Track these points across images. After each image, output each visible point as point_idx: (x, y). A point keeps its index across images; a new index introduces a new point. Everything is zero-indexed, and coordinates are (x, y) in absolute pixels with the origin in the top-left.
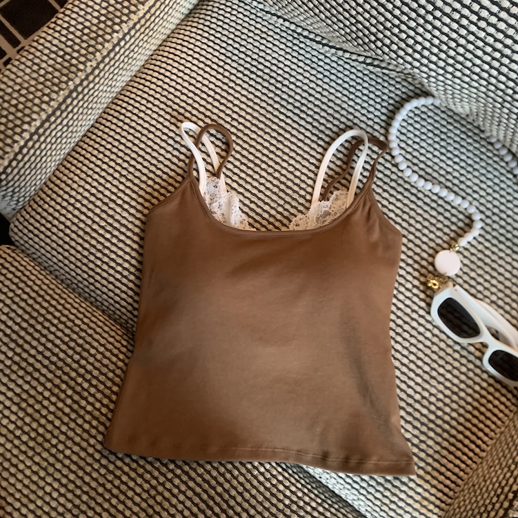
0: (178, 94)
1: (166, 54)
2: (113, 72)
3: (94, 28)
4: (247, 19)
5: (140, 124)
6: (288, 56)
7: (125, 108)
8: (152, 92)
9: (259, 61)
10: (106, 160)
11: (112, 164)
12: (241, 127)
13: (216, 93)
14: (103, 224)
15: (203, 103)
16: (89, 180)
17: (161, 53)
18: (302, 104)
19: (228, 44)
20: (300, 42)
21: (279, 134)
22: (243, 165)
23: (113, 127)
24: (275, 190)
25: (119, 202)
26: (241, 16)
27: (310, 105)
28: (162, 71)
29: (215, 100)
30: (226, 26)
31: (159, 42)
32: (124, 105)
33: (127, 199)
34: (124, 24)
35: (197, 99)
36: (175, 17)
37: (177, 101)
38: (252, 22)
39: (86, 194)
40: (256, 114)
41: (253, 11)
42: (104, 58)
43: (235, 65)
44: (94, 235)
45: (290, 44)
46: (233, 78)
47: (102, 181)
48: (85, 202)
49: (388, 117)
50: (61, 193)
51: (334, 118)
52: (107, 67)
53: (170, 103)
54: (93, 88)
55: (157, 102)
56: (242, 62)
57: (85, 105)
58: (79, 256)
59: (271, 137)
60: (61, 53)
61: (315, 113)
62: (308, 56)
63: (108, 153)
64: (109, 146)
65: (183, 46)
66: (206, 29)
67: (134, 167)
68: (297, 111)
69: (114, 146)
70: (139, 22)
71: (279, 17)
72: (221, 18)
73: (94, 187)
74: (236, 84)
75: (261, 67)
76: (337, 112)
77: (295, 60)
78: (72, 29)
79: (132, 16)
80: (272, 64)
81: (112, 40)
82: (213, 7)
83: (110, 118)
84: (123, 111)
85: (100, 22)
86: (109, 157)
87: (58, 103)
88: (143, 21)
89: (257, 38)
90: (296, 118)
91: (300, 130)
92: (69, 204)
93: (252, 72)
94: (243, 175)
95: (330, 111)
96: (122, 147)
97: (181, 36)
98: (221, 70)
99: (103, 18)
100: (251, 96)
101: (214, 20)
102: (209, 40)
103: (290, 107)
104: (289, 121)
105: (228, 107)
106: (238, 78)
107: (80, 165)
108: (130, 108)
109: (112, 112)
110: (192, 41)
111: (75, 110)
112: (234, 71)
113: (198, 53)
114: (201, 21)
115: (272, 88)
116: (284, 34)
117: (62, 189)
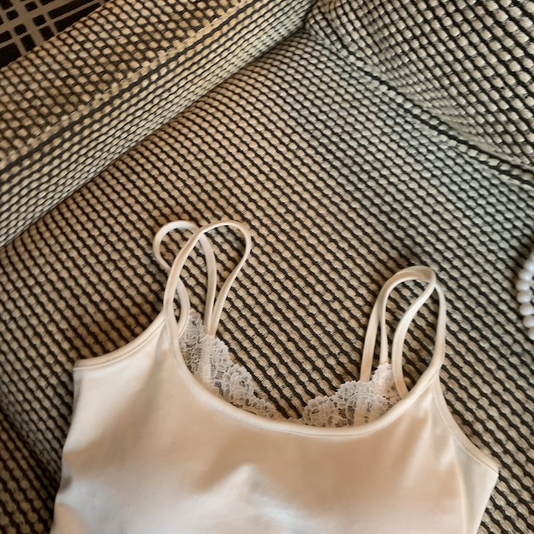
0: (219, 161)
1: (216, 104)
2: (133, 113)
3: (119, 50)
4: (336, 78)
5: (155, 192)
6: (385, 139)
7: (142, 166)
8: (183, 151)
9: (343, 137)
10: (95, 233)
11: (102, 240)
12: (297, 225)
13: (272, 170)
14: (64, 325)
15: (251, 180)
16: (63, 256)
17: (210, 101)
18: (394, 210)
19: (304, 107)
20: (407, 122)
21: (351, 246)
22: (288, 281)
23: (119, 188)
24: (330, 328)
25: (96, 298)
26: (328, 72)
27: (404, 213)
28: (205, 125)
29: (269, 179)
30: (306, 82)
31: (211, 86)
32: (142, 161)
33: (108, 295)
34: (162, 52)
35: (244, 173)
36: (239, 58)
37: (215, 170)
38: (343, 83)
39: (53, 277)
40: (322, 211)
41: (348, 69)
42: (123, 92)
43: (306, 136)
44: (47, 339)
45: (390, 122)
46: (301, 154)
47: (81, 262)
48: (48, 288)
49: (521, 255)
50: (20, 266)
51: (439, 240)
52: (125, 106)
53: (204, 171)
54: (99, 130)
55: (187, 167)
56: (317, 134)
57: (83, 152)
58: (18, 366)
59: (339, 247)
60: (64, 74)
61: (411, 226)
62: (414, 143)
63: (100, 223)
64: (105, 214)
65: (241, 97)
66: (278, 80)
67: (131, 250)
68: (383, 218)
69: (111, 215)
70: (184, 52)
71: (382, 83)
72: (302, 70)
73: (67, 269)
74: (304, 164)
75: (343, 146)
76: (444, 231)
77: (394, 146)
78: (88, 45)
79: (176, 43)
80: (360, 145)
81: (140, 70)
82: (294, 54)
83: (118, 174)
84: (138, 169)
85: (129, 42)
86: (99, 229)
87: (39, 142)
88: (190, 53)
89: (346, 105)
90: (380, 228)
91: (383, 246)
92: (26, 285)
93: (329, 151)
94: (285, 295)
95: (434, 228)
96: (122, 219)
97: (242, 84)
98: (286, 140)
99: (134, 39)
100: (320, 184)
101: (291, 71)
102: (278, 96)
103: (374, 210)
104: (369, 230)
105: (284, 193)
106: (307, 155)
107: (57, 232)
108: (149, 166)
109: (123, 167)
110: (256, 93)
111: (66, 156)
112: (304, 145)
113: (260, 111)
114: (274, 69)
115: (353, 178)
116: (385, 108)
117: (22, 261)
